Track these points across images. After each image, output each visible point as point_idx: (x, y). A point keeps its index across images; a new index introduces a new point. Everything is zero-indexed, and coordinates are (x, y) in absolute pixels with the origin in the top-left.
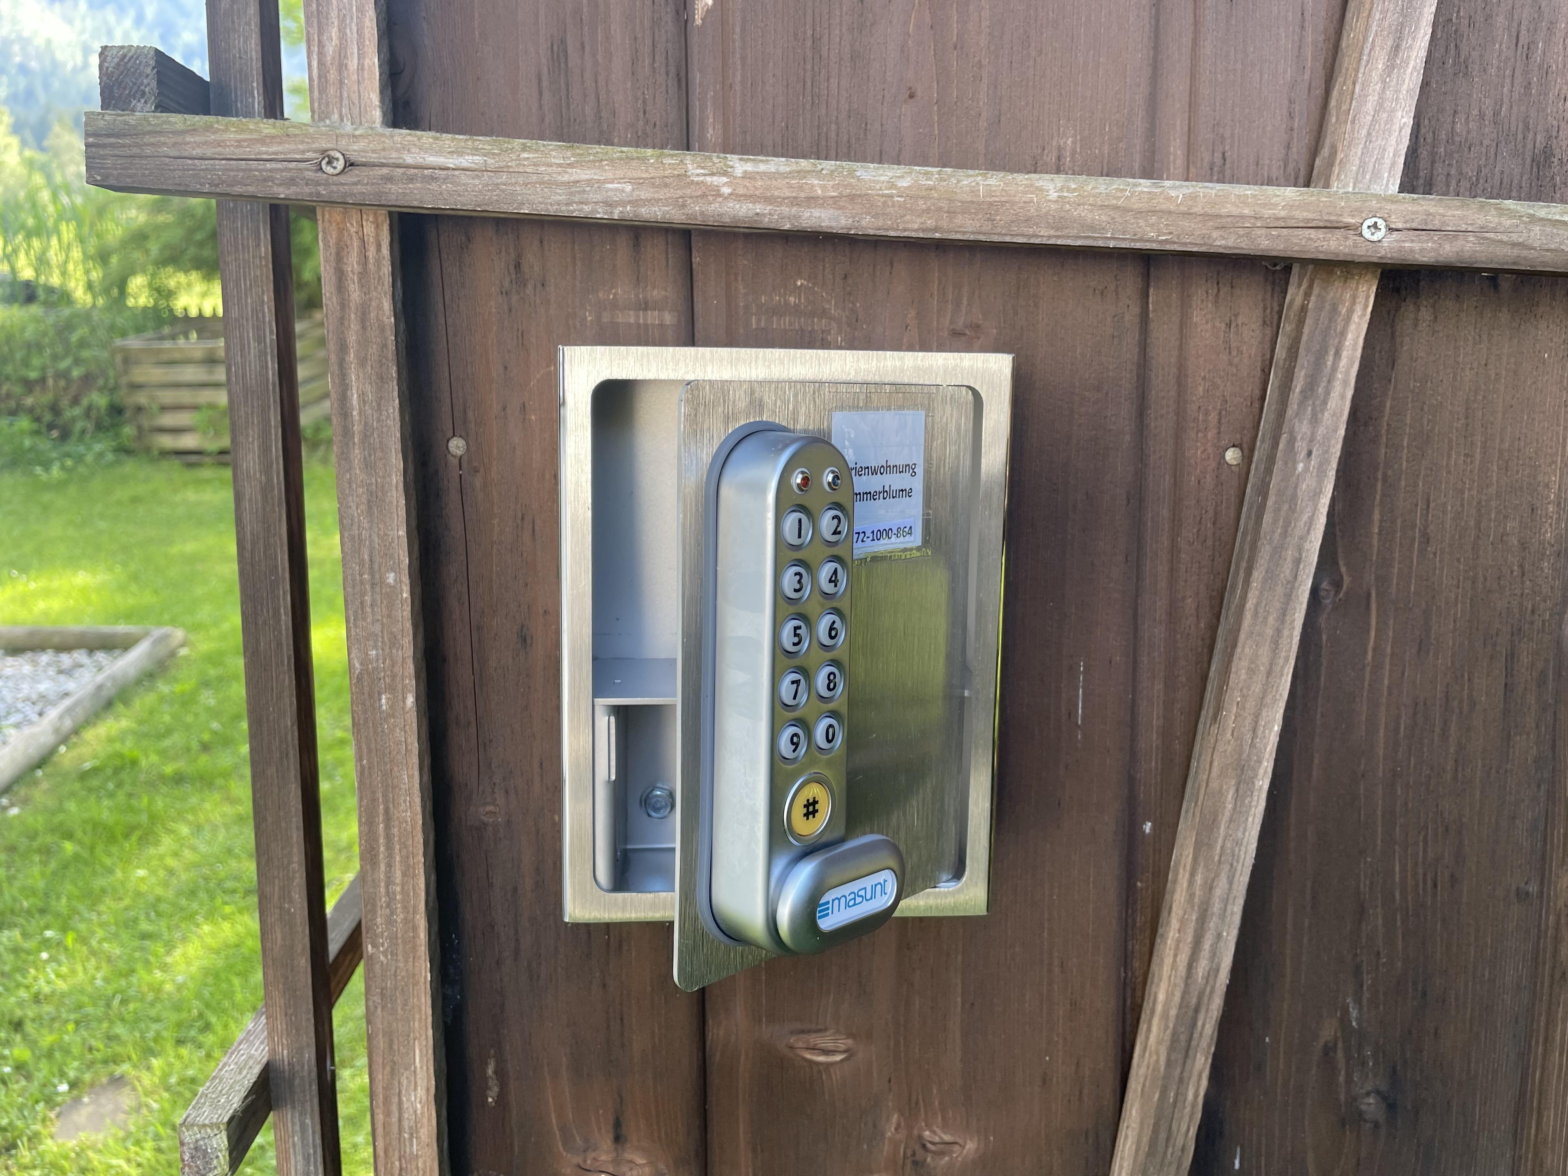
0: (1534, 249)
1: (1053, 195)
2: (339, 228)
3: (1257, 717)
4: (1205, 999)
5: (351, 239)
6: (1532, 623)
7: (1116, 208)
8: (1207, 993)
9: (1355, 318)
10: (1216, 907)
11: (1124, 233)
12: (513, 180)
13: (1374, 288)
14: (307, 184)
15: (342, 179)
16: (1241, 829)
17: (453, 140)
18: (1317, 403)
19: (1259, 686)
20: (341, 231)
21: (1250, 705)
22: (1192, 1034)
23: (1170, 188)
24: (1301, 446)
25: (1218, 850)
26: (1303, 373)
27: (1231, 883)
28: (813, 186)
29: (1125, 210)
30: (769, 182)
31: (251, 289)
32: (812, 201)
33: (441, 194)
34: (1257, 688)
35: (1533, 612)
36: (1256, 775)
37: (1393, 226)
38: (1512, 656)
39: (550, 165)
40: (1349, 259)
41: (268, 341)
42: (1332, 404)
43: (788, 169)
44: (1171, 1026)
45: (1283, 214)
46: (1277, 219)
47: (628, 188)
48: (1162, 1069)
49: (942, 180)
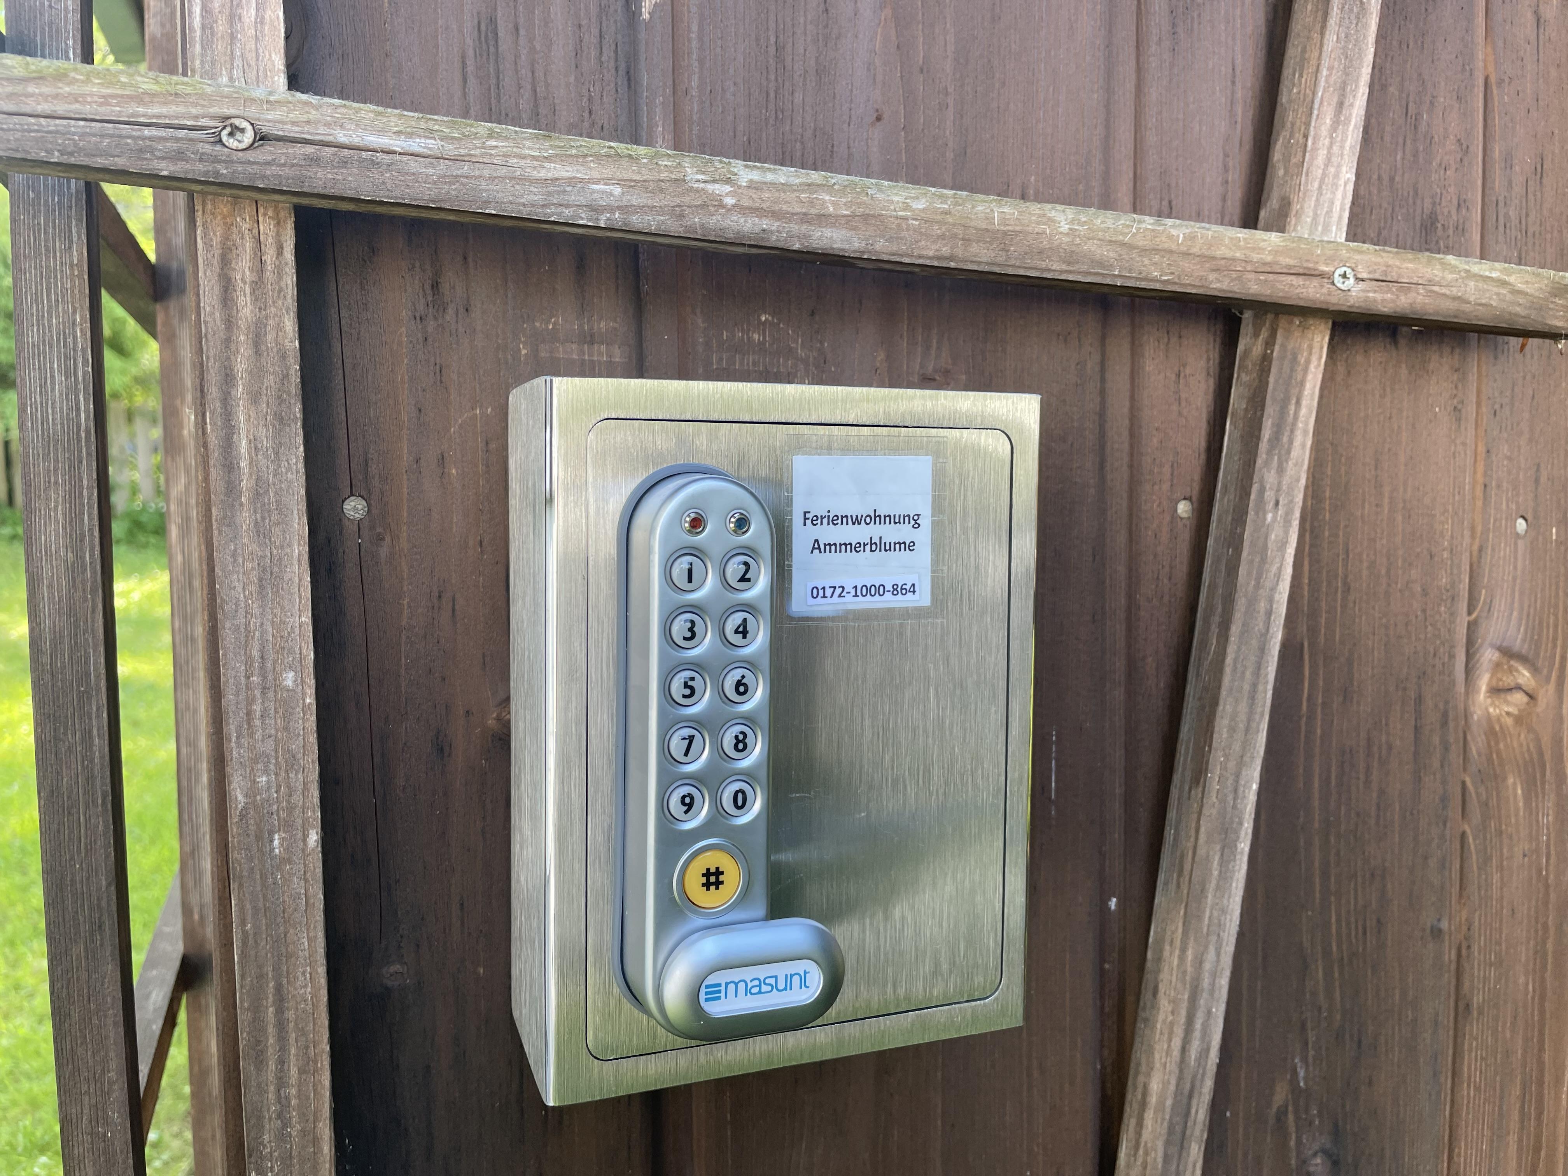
0: (1469, 302)
1: (1065, 228)
2: (225, 224)
3: (1238, 776)
4: (1198, 1084)
5: (242, 238)
6: (1434, 666)
7: (1123, 244)
8: (1199, 1076)
9: (1312, 368)
10: (1206, 982)
11: (1130, 271)
12: (477, 173)
13: (1327, 339)
14: (201, 160)
15: (250, 155)
16: (1226, 896)
17: (401, 116)
18: (1283, 452)
19: (1239, 743)
20: (228, 227)
21: (1232, 765)
22: (1186, 1123)
23: (1172, 227)
24: (1269, 495)
25: (1206, 922)
26: (1270, 422)
27: (1218, 955)
28: (824, 202)
29: (1130, 247)
30: (777, 194)
31: (57, 306)
32: (823, 219)
33: (383, 183)
34: (1237, 747)
35: (1435, 655)
36: (1238, 837)
37: (1359, 276)
38: (1419, 700)
39: (523, 157)
40: (1324, 306)
41: (80, 373)
42: (1294, 454)
43: (797, 181)
44: (1167, 1117)
45: (1269, 259)
46: (1265, 264)
47: (617, 191)
48: (1160, 1166)
49: (956, 204)
